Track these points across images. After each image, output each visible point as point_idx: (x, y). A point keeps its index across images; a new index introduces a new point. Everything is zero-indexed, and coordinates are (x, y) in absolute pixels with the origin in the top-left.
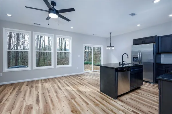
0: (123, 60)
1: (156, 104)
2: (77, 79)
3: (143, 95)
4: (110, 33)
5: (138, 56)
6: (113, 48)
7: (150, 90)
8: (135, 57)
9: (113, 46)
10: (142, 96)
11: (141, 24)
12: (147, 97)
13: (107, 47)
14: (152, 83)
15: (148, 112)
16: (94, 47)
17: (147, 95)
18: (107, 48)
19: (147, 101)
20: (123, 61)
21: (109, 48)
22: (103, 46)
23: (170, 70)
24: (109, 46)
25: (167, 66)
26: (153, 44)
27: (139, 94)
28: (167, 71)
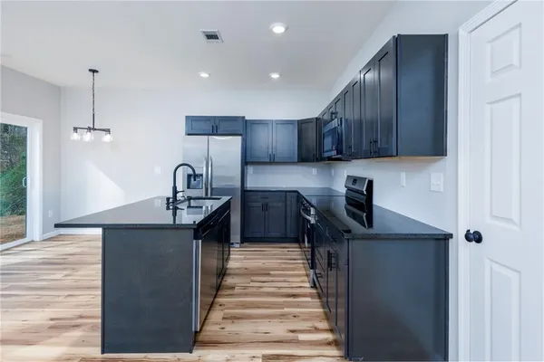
0: (175, 188)
3: (245, 288)
4: (94, 71)
5: (205, 168)
6: (107, 138)
7: (247, 267)
9: (108, 131)
10: (246, 295)
12: (254, 290)
13: (75, 129)
14: (238, 245)
15: (291, 334)
17: (252, 284)
18: (75, 136)
20: (175, 191)
21: (88, 136)
22: (41, 121)
23: (270, 204)
24: (89, 129)
25: (265, 194)
26: (240, 138)
27: (236, 291)
28: (265, 207)
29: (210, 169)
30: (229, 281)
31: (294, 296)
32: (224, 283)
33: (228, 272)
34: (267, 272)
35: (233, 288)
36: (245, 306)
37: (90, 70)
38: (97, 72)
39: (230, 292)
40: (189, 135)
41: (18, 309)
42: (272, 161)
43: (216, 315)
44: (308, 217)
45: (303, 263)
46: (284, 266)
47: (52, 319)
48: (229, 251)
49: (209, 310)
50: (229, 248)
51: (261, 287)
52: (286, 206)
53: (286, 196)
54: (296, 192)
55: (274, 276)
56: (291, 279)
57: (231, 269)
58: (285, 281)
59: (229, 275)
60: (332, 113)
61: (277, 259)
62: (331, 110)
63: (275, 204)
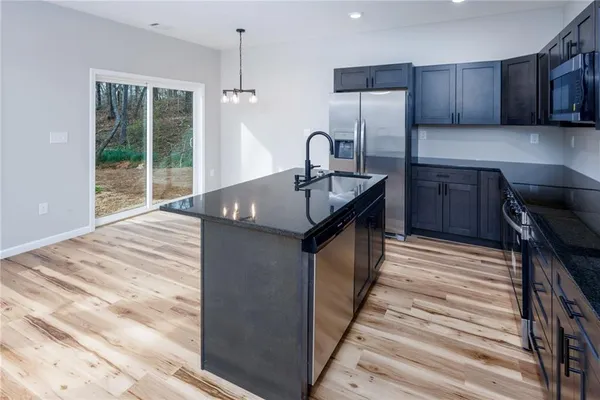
0: (308, 162)
1: (467, 366)
2: (34, 293)
3: (402, 316)
4: (241, 31)
5: (356, 133)
6: (253, 99)
7: (411, 277)
8: (342, 141)
9: (253, 92)
10: (401, 330)
11: (362, 14)
12: (416, 324)
13: (225, 92)
14: (402, 238)
16: (155, 90)
17: (414, 312)
18: (225, 99)
19: (429, 355)
20: (309, 167)
21: (235, 99)
22: (203, 85)
23: (451, 186)
24: (235, 91)
25: (445, 170)
26: (404, 92)
27: (388, 317)
28: (444, 189)
29: (362, 133)
30: (379, 296)
31: (486, 358)
32: (371, 298)
33: (381, 279)
34: (441, 294)
35: (382, 311)
36: (395, 351)
37: (238, 30)
38: (243, 31)
39: (376, 317)
40: (338, 91)
41: (158, 276)
42: (456, 122)
43: (350, 355)
44: (516, 227)
45: (509, 292)
46: (471, 289)
47: (178, 298)
48: (383, 244)
49: (341, 342)
50: (383, 238)
51: (427, 322)
52: (478, 190)
53: (478, 176)
54: (498, 171)
55: (453, 305)
56: (484, 320)
57: (386, 275)
58: (470, 321)
59: (382, 285)
60: (571, 45)
61: (461, 272)
62: (567, 40)
63: (460, 187)
